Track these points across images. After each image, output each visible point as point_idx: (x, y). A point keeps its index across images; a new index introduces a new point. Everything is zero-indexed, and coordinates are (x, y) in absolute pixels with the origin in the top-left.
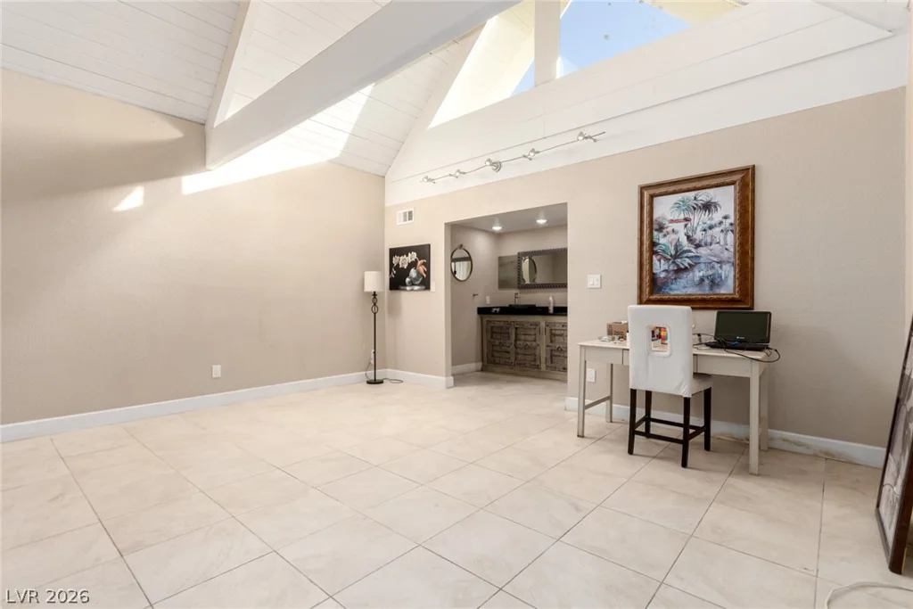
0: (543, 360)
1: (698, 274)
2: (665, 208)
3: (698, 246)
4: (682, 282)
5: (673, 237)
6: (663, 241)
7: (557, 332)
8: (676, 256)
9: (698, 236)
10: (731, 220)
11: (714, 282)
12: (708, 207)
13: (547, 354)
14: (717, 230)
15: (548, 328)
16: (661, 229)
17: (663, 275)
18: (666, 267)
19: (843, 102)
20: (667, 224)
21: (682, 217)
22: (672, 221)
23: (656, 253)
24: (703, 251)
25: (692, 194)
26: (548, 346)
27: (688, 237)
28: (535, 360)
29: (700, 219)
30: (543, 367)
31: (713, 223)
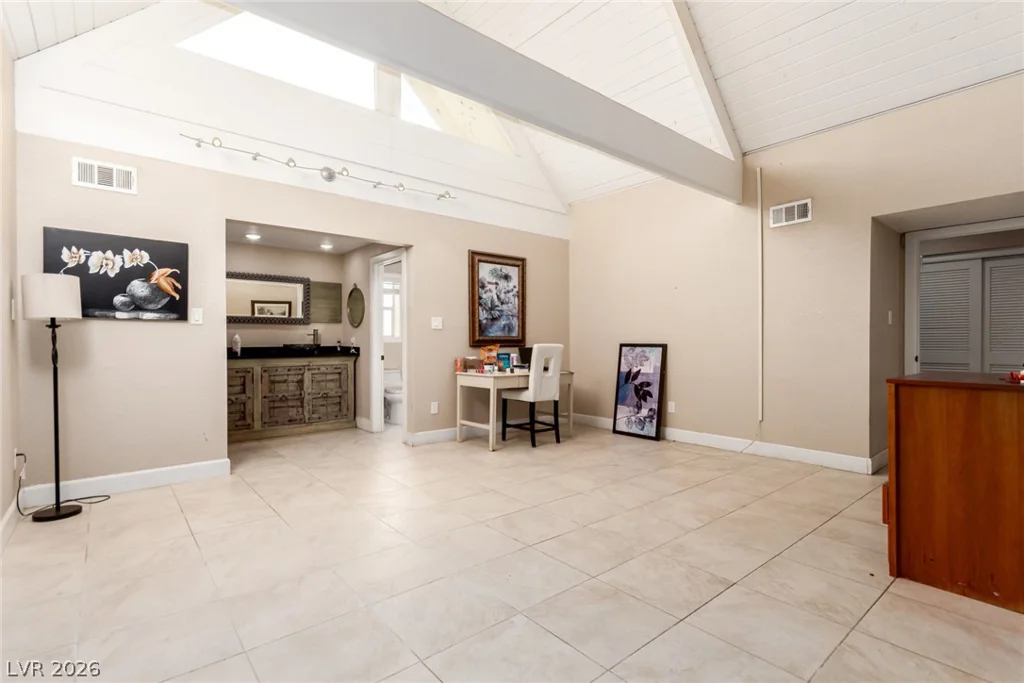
0: (257, 416)
1: (503, 322)
2: (485, 271)
3: (502, 303)
4: (495, 328)
5: (489, 294)
6: (484, 296)
7: (277, 378)
8: (492, 309)
9: (502, 296)
10: (517, 289)
11: (510, 328)
12: (507, 277)
13: (263, 406)
14: (511, 294)
15: (266, 375)
16: (483, 287)
17: (484, 322)
18: (485, 316)
19: (539, 235)
20: (487, 284)
21: (494, 281)
22: (489, 283)
23: (480, 304)
24: (505, 307)
25: (499, 267)
26: (265, 397)
27: (498, 296)
28: (244, 418)
29: (503, 284)
30: (257, 425)
31: (510, 289)
